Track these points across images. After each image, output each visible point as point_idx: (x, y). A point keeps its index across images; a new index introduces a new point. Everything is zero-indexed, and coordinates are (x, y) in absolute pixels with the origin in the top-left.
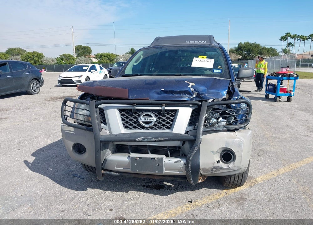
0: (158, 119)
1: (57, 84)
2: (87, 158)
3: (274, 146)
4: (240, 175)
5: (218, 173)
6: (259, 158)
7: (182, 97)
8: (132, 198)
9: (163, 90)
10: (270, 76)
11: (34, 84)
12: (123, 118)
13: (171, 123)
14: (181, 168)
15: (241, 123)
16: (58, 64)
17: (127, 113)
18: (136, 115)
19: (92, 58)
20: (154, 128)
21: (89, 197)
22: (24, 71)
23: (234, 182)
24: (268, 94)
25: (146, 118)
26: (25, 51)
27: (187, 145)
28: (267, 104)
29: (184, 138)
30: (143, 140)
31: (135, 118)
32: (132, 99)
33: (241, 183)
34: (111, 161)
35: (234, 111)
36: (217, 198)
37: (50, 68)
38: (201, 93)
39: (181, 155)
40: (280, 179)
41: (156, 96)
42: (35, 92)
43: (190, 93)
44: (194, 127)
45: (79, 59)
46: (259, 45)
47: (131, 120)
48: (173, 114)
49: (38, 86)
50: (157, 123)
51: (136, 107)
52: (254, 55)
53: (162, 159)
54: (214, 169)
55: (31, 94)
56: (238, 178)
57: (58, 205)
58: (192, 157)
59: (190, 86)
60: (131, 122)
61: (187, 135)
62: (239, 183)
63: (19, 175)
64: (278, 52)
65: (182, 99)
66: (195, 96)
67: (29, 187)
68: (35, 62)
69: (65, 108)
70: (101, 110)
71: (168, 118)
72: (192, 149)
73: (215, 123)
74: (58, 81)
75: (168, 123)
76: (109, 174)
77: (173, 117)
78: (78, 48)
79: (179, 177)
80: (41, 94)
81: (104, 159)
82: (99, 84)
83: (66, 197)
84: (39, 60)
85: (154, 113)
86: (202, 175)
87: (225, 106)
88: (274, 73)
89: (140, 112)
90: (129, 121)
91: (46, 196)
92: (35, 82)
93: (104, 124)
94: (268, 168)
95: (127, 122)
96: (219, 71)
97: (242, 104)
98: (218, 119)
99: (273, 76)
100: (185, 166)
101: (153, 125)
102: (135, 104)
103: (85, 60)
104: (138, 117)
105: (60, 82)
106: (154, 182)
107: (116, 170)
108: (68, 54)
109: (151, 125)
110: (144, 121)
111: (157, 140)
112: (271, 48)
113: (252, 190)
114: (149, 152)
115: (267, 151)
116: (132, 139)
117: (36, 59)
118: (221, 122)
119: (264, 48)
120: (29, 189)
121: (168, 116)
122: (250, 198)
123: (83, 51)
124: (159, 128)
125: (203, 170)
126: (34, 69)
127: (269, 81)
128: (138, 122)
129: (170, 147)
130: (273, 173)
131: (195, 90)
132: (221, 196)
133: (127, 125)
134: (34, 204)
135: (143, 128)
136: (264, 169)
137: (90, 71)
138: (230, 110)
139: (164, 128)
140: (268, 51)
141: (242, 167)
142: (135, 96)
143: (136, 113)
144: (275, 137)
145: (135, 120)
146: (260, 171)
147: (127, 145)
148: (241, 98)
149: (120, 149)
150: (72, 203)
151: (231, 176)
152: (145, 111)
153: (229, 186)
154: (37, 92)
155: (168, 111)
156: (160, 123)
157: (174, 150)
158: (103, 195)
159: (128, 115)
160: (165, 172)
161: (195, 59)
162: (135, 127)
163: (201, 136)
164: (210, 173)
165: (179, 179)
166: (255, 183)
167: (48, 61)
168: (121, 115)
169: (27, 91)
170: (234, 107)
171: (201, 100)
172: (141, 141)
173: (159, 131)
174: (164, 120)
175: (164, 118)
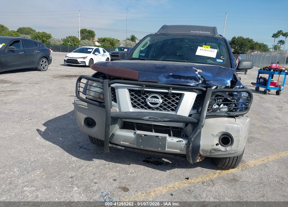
0: (164, 102)
1: (63, 63)
2: (96, 132)
3: (264, 134)
4: (234, 158)
5: (216, 155)
6: (250, 144)
7: (189, 82)
8: (133, 171)
9: (172, 74)
10: (262, 69)
11: (43, 61)
12: (132, 97)
13: (176, 105)
14: (183, 148)
15: (241, 111)
16: (64, 45)
17: (136, 93)
18: (144, 96)
19: (95, 42)
20: (159, 109)
21: (94, 167)
22: (35, 49)
23: (228, 164)
24: (259, 87)
25: (154, 99)
26: (35, 31)
27: (190, 127)
28: (257, 96)
29: (188, 120)
30: (149, 120)
31: (143, 98)
32: (142, 81)
33: (234, 166)
34: (118, 135)
35: (236, 98)
36: (211, 177)
37: (57, 49)
38: (206, 79)
39: (182, 136)
40: (269, 165)
41: (164, 80)
42: (44, 69)
43: (196, 79)
44: (198, 111)
45: (83, 42)
46: (252, 40)
47: (139, 100)
48: (178, 97)
49: (47, 63)
50: (163, 105)
51: (145, 88)
52: (246, 49)
53: (165, 138)
54: (213, 151)
55: (40, 70)
56: (233, 161)
57: (68, 172)
58: (193, 138)
59: (197, 73)
60: (139, 102)
61: (190, 118)
62: (233, 165)
63: (32, 142)
64: (269, 48)
65: (189, 84)
66: (200, 82)
67: (41, 153)
68: (43, 41)
69: (80, 84)
70: (113, 89)
71: (173, 101)
72: (194, 131)
73: (217, 109)
74: (65, 60)
75: (173, 105)
76: (115, 148)
77: (178, 101)
78: (83, 32)
79: (178, 155)
80: (49, 71)
81: (112, 134)
82: (112, 65)
83: (74, 165)
84: (47, 40)
85: (161, 96)
86: (200, 155)
87: (227, 93)
88: (266, 67)
89: (147, 94)
90: (137, 101)
91: (57, 163)
92: (45, 60)
93: (114, 102)
94: (258, 154)
95: (135, 102)
96: (222, 61)
97: (243, 93)
98: (219, 105)
99: (265, 70)
100: (186, 146)
101: (159, 106)
102: (144, 86)
103: (89, 43)
104: (145, 98)
105: (66, 61)
106: (154, 158)
107: (122, 144)
108: (74, 37)
109: (158, 106)
110: (151, 101)
111: (162, 120)
112: (263, 44)
113: (244, 172)
114: (153, 131)
115: (257, 139)
116: (139, 117)
117: (44, 39)
118: (222, 108)
119: (257, 44)
120: (41, 156)
121: (174, 99)
122: (242, 180)
123: (88, 34)
124: (164, 110)
125: (203, 150)
126: (44, 48)
127: (260, 75)
128: (145, 102)
129: (173, 127)
130: (263, 159)
131: (202, 77)
132: (215, 176)
133: (135, 104)
134: (46, 169)
135: (150, 108)
136: (255, 154)
137: (94, 53)
138: (232, 98)
139: (169, 109)
140: (260, 46)
141: (238, 151)
142: (145, 79)
143: (144, 94)
144: (265, 127)
145: (143, 101)
146: (251, 156)
147: (133, 123)
148: (243, 87)
149: (127, 125)
150: (79, 171)
151: (226, 158)
152: (153, 93)
153: (223, 168)
154: (45, 69)
155: (174, 95)
156: (165, 105)
157: (176, 131)
158: (107, 166)
159: (136, 96)
160: (167, 150)
161: (199, 48)
162: (142, 107)
163: (204, 119)
164: (209, 154)
165: (178, 158)
166: (246, 167)
167: (55, 41)
168: (131, 95)
169: (36, 68)
170: (236, 95)
171: (206, 86)
172: (147, 120)
173: (164, 112)
174: (169, 103)
175: (170, 101)
